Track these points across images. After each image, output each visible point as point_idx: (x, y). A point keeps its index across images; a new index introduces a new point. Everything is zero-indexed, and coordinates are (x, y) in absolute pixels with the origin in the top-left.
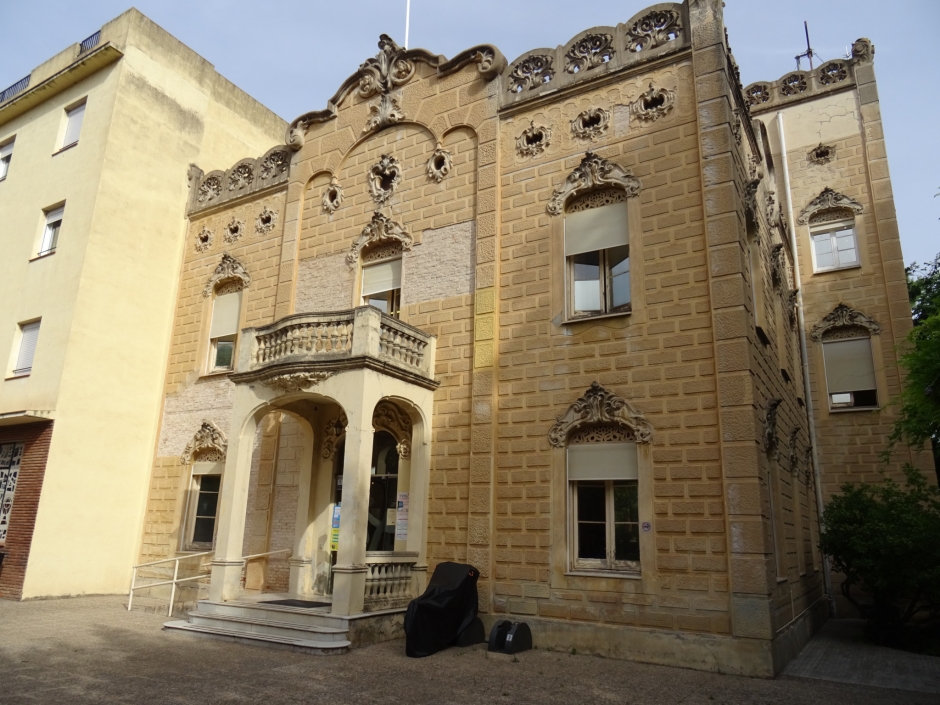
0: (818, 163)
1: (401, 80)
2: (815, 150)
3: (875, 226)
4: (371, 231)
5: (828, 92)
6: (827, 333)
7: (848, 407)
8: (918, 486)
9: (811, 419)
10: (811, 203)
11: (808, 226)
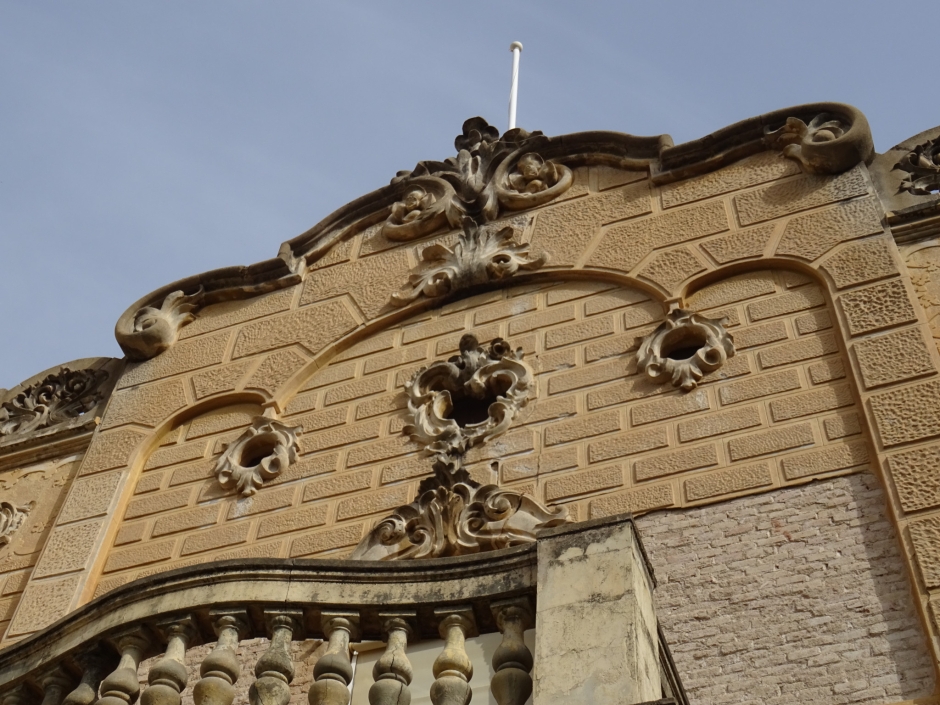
1: (528, 195)
4: (411, 529)
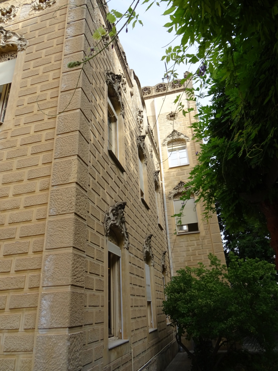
0: (171, 120)
2: (169, 114)
3: (195, 147)
5: (175, 91)
6: (175, 196)
7: (186, 232)
8: (216, 266)
9: (168, 239)
10: (168, 137)
11: (166, 147)
